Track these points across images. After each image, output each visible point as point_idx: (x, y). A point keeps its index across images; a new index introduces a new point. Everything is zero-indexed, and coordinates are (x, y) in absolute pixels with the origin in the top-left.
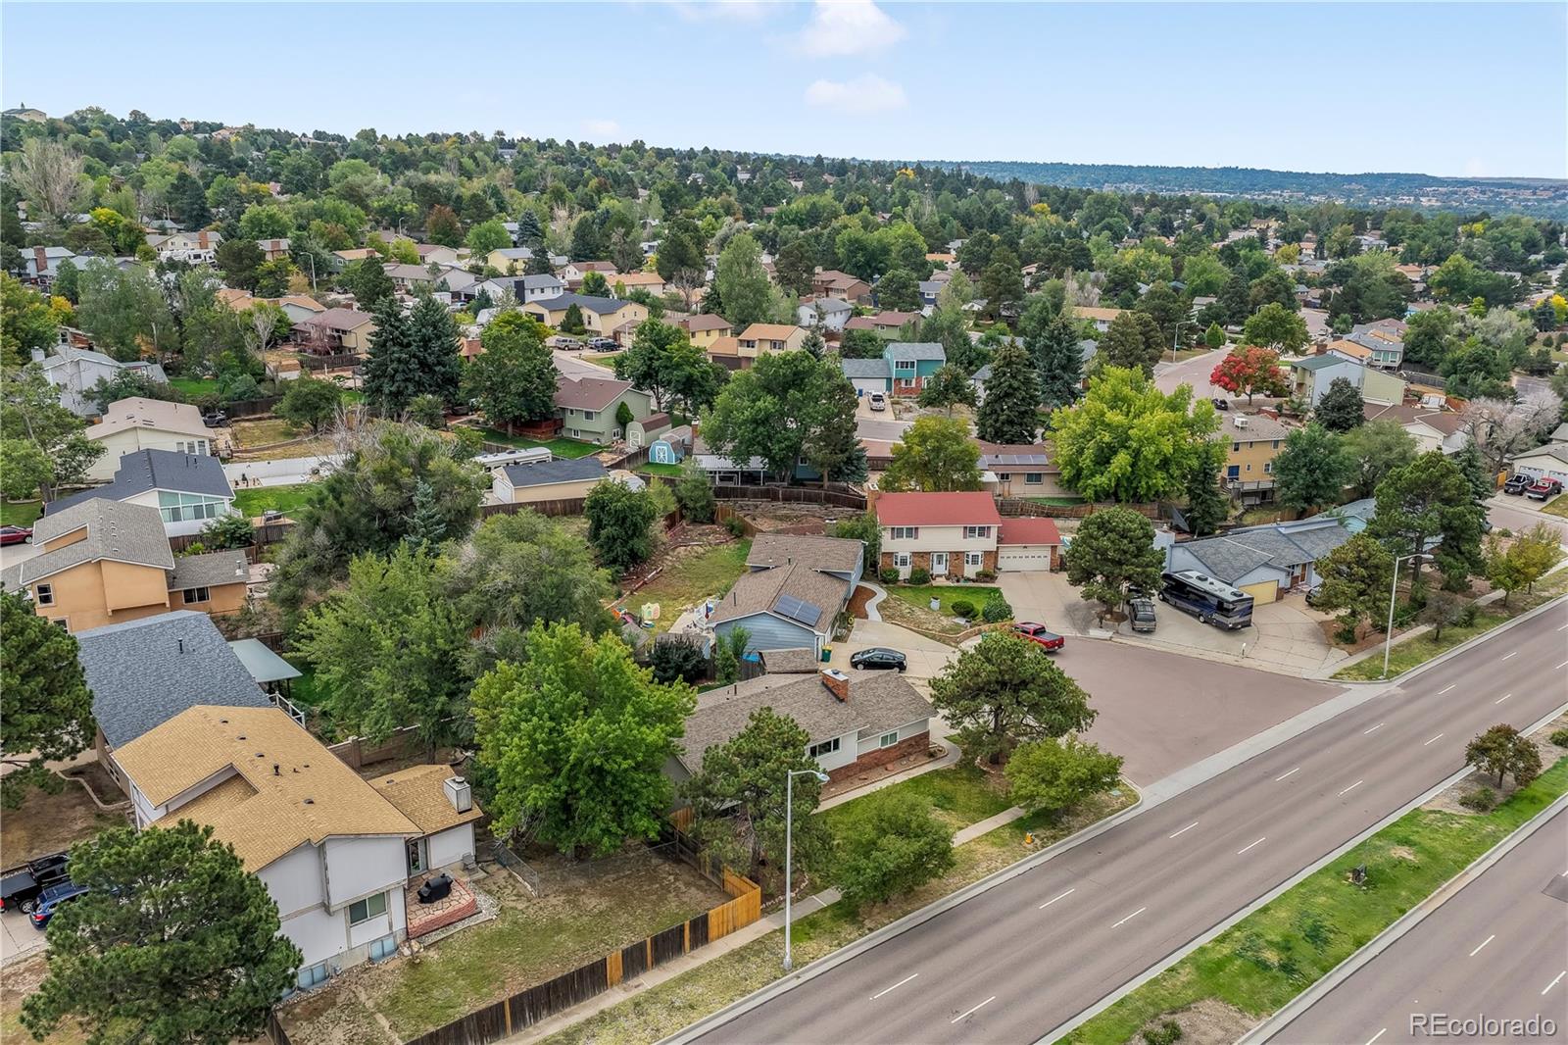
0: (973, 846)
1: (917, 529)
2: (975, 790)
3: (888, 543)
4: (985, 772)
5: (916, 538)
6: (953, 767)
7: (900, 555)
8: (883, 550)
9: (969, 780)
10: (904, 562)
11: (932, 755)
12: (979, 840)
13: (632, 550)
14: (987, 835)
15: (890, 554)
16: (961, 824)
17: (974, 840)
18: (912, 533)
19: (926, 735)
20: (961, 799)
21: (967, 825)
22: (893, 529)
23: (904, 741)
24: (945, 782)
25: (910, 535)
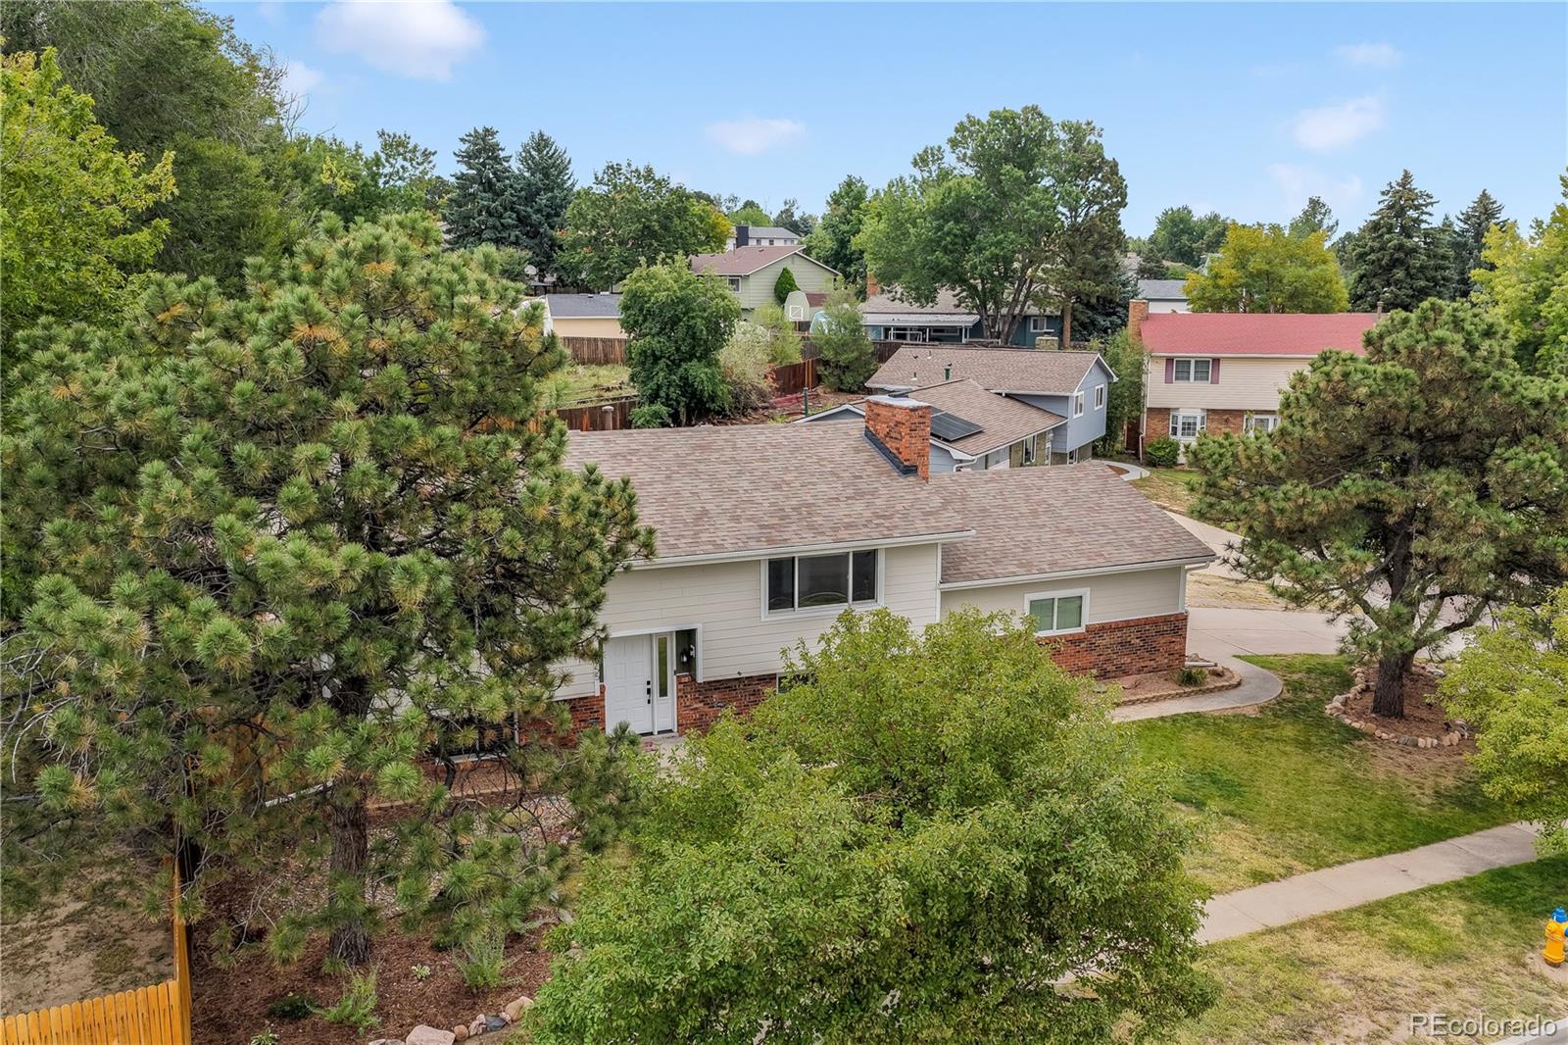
0: (1310, 945)
1: (1216, 361)
2: (1317, 773)
3: (1157, 389)
4: (1358, 734)
5: (1215, 381)
6: (1252, 713)
7: (1181, 415)
8: (1149, 403)
9: (1305, 745)
10: (1189, 428)
11: (1190, 681)
12: (1334, 925)
13: (684, 378)
14: (1369, 910)
15: (1163, 412)
16: (1264, 864)
17: (1313, 922)
18: (1208, 368)
19: (1176, 625)
20: (1272, 792)
21: (1290, 871)
22: (1169, 360)
23: (1103, 628)
24: (1222, 742)
25: (1201, 375)
